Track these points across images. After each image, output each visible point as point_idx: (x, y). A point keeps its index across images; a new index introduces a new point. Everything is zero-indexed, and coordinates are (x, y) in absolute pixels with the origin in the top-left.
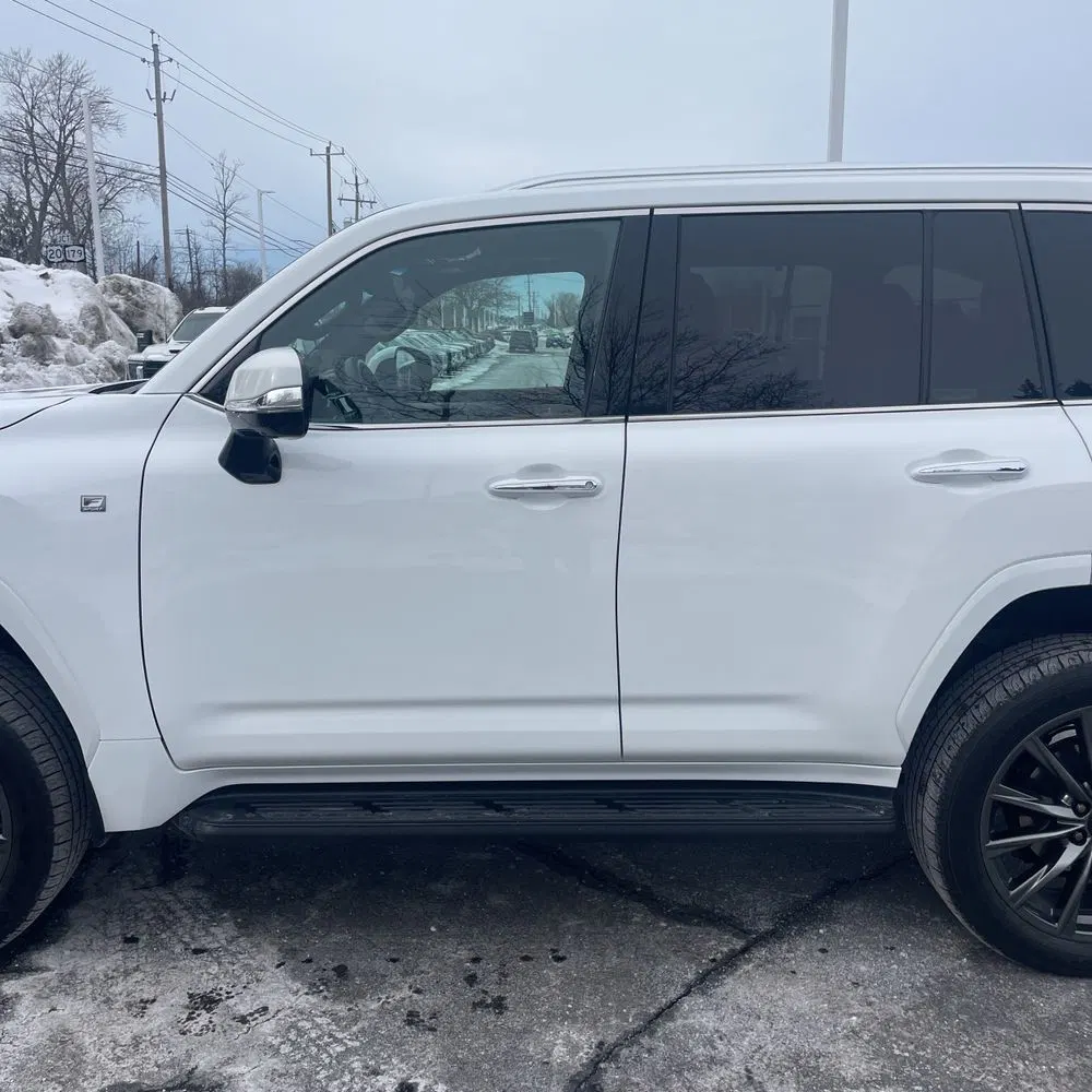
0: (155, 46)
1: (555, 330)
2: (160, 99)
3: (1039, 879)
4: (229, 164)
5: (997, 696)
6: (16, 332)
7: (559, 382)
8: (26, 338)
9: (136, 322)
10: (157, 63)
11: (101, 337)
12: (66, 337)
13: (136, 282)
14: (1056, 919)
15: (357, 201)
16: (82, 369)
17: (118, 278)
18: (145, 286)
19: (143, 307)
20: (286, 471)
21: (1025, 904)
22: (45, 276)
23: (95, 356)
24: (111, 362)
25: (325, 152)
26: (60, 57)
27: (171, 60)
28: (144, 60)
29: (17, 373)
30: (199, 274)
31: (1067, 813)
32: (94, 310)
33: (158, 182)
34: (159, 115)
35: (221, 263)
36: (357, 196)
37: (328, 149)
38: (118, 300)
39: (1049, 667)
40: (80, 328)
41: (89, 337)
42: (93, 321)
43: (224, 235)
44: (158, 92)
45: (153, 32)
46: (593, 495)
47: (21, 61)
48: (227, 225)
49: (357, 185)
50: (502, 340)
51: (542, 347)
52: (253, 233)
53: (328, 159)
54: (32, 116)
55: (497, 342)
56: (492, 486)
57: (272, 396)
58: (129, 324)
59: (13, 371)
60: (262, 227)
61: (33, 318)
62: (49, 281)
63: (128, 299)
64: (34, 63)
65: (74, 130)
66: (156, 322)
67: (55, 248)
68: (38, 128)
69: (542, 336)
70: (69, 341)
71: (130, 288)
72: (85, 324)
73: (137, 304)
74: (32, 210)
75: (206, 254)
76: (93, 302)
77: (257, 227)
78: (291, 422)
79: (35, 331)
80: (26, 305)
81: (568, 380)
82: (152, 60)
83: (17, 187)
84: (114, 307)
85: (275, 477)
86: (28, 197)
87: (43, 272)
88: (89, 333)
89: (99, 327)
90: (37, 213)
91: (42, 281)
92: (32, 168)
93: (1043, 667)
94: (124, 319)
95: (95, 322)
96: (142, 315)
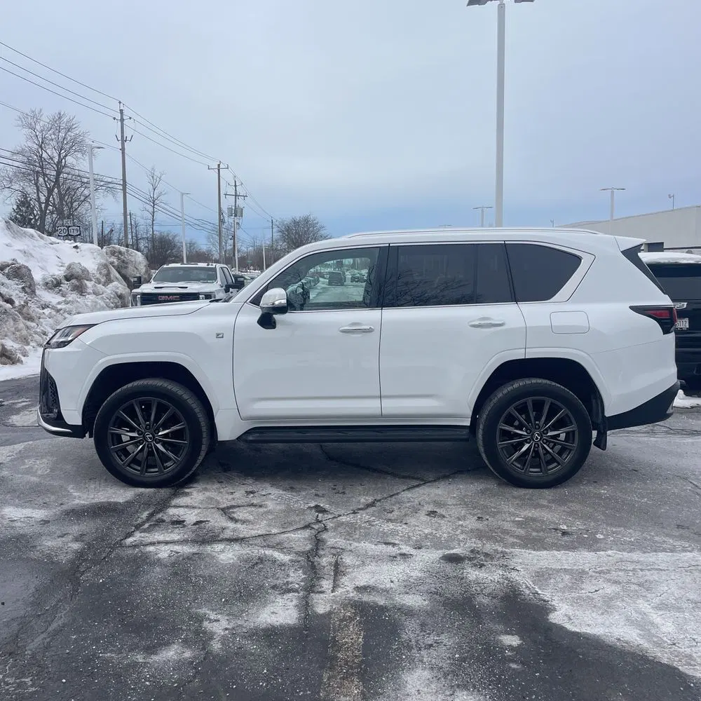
0: (121, 111)
1: (356, 271)
2: (123, 140)
3: (517, 455)
4: (157, 174)
5: (500, 395)
6: (68, 278)
7: (360, 299)
8: (73, 281)
9: (123, 271)
10: (122, 120)
11: (109, 280)
12: (91, 280)
13: (123, 249)
14: (523, 469)
15: (236, 196)
16: (102, 298)
17: (113, 247)
18: (128, 251)
19: (127, 263)
20: (278, 326)
21: (512, 463)
22: (76, 247)
23: (109, 290)
24: (116, 293)
25: (217, 167)
26: (60, 114)
27: (130, 118)
28: (115, 119)
29: (72, 300)
30: (137, 240)
31: (525, 433)
32: (105, 266)
33: (121, 188)
34: (123, 149)
35: (151, 233)
36: (236, 193)
37: (219, 165)
38: (114, 259)
39: (516, 386)
40: (98, 276)
41: (103, 280)
42: (104, 271)
43: (153, 216)
44: (122, 136)
45: (120, 103)
46: (371, 331)
47: (36, 117)
48: (155, 210)
49: (235, 186)
50: (324, 277)
51: (348, 282)
52: (177, 217)
53: (219, 170)
54: (42, 149)
55: (321, 279)
56: (341, 329)
57: (277, 303)
58: (119, 273)
59: (70, 299)
60: (182, 213)
61: (77, 270)
62: (79, 250)
63: (119, 259)
64: (44, 118)
65: (66, 156)
66: (134, 271)
67: (62, 228)
68: (45, 155)
69: (348, 275)
70: (93, 283)
71: (120, 253)
72: (100, 273)
73: (123, 261)
74: (40, 203)
75: (141, 228)
76: (103, 261)
77: (180, 215)
78: (282, 310)
79: (78, 278)
80: (74, 263)
81: (364, 298)
82: (119, 119)
83: (31, 190)
84: (112, 263)
85: (274, 327)
86: (38, 195)
87: (75, 244)
88: (103, 278)
89: (108, 275)
90: (43, 206)
91: (75, 250)
92: (41, 179)
93: (514, 386)
94: (117, 270)
95: (106, 272)
96: (126, 268)
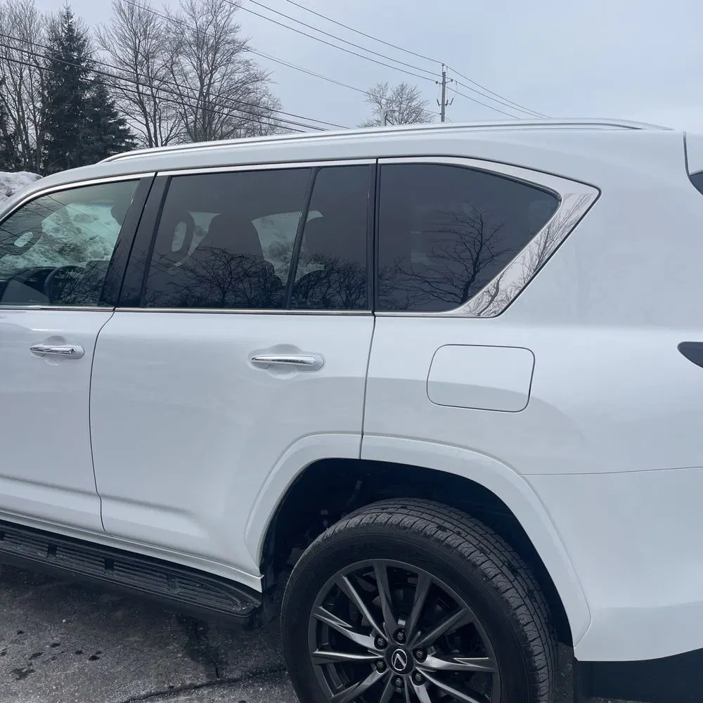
0: (444, 73)
2: (444, 105)
10: (444, 83)
26: (403, 86)
27: (452, 80)
28: (437, 83)
34: (443, 114)
44: (443, 101)
45: (443, 65)
47: (383, 88)
82: (441, 82)
